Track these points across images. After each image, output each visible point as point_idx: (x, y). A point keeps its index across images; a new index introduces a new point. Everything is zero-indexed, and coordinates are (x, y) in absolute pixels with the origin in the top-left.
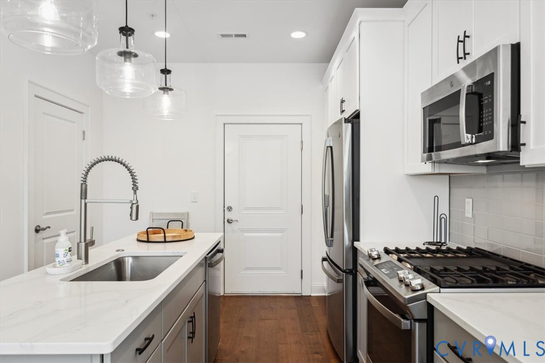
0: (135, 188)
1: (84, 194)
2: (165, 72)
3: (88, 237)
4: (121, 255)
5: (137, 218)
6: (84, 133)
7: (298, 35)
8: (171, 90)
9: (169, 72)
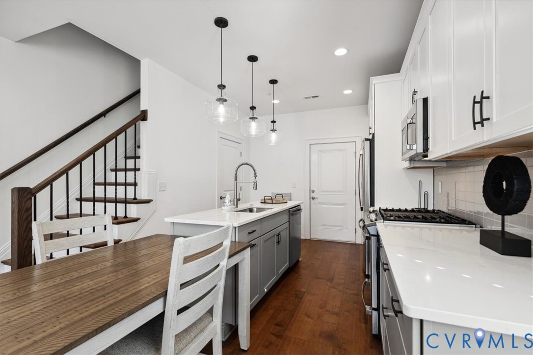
0: (255, 176)
1: (236, 179)
2: (273, 122)
3: (238, 198)
4: (252, 207)
5: (256, 189)
6: (241, 153)
7: (348, 92)
8: (276, 130)
9: (275, 122)
